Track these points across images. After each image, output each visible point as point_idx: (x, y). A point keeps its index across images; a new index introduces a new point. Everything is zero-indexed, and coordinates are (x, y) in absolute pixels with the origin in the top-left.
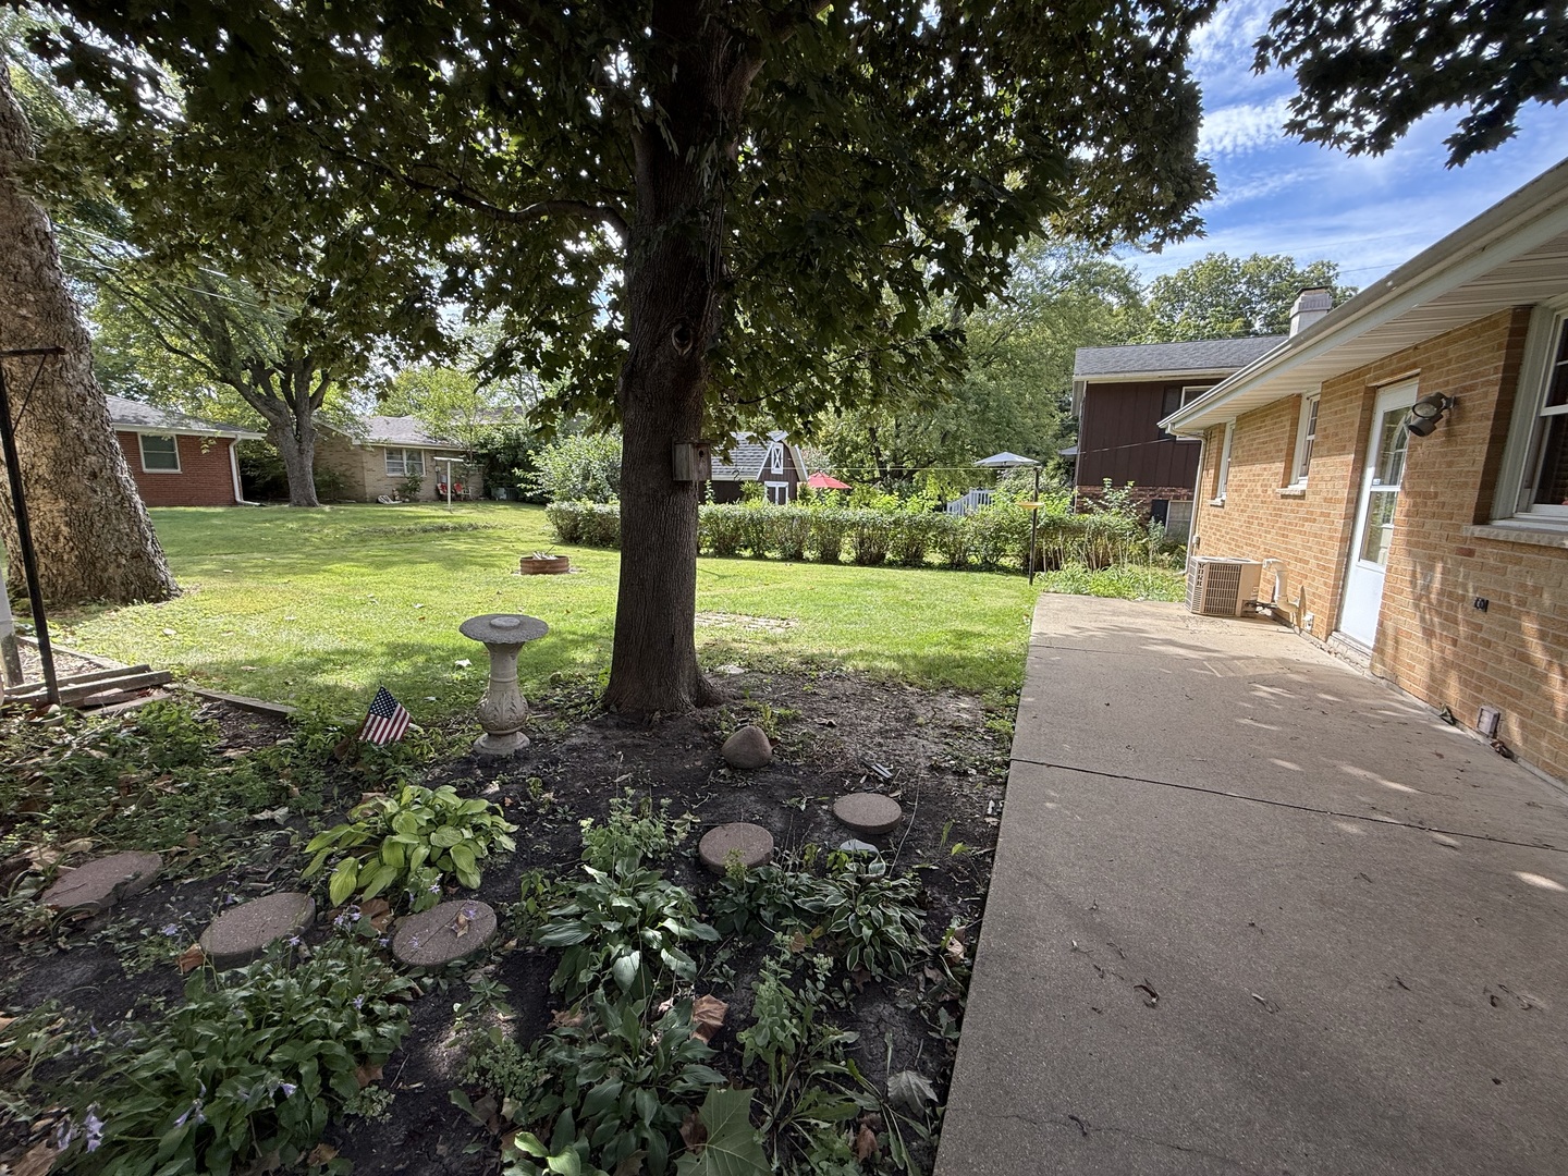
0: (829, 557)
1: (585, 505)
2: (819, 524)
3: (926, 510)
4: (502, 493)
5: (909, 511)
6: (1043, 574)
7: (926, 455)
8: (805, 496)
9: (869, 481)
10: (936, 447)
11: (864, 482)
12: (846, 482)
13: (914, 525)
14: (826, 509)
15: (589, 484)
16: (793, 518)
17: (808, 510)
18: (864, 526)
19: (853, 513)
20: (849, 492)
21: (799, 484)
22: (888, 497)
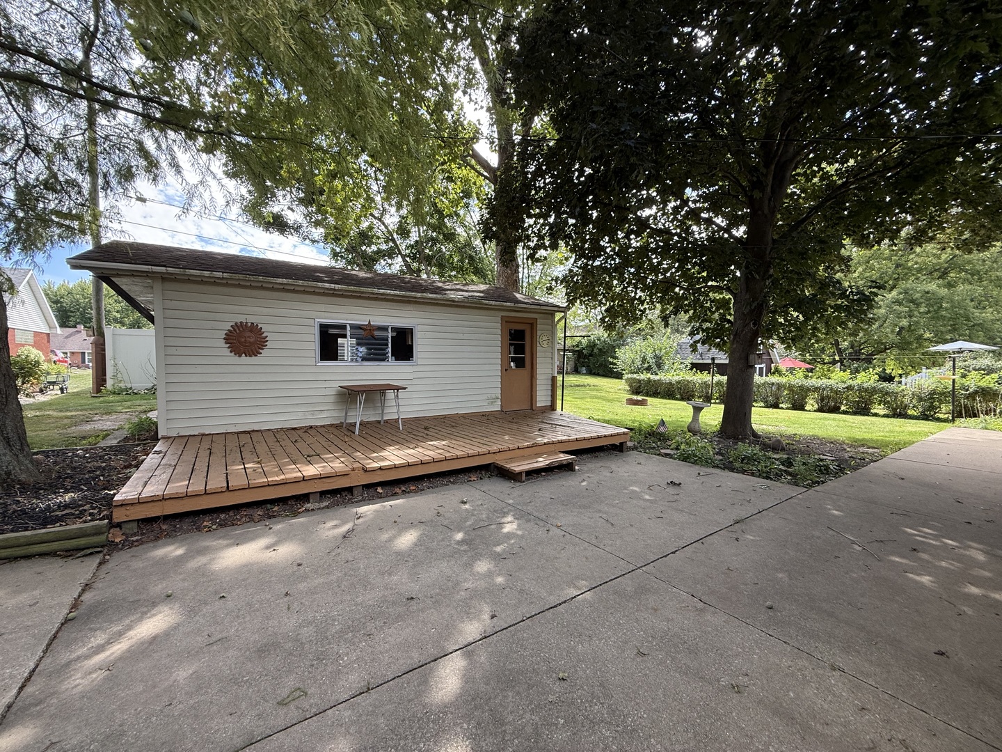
0: (798, 406)
1: (644, 376)
2: (791, 388)
3: (872, 381)
4: (584, 370)
5: (858, 381)
6: (963, 419)
7: (882, 344)
8: (777, 371)
9: (830, 363)
10: (894, 338)
11: (825, 364)
12: (809, 363)
13: (862, 389)
14: (798, 379)
15: (646, 365)
16: (773, 384)
17: (783, 380)
18: (824, 389)
19: (814, 382)
20: (811, 370)
21: (772, 365)
22: (842, 373)
